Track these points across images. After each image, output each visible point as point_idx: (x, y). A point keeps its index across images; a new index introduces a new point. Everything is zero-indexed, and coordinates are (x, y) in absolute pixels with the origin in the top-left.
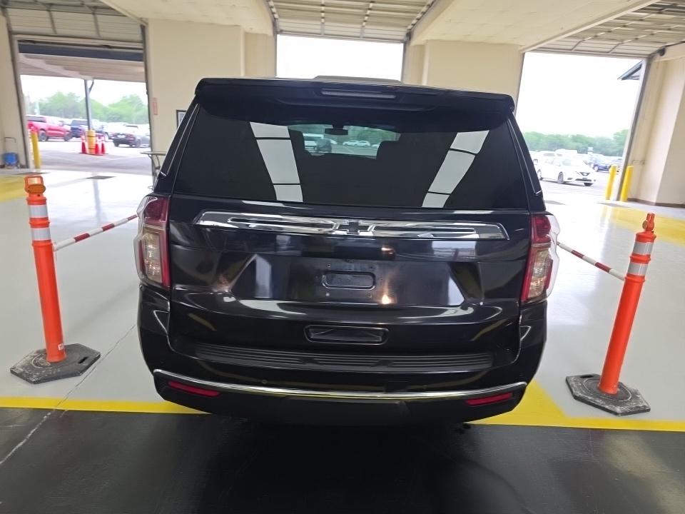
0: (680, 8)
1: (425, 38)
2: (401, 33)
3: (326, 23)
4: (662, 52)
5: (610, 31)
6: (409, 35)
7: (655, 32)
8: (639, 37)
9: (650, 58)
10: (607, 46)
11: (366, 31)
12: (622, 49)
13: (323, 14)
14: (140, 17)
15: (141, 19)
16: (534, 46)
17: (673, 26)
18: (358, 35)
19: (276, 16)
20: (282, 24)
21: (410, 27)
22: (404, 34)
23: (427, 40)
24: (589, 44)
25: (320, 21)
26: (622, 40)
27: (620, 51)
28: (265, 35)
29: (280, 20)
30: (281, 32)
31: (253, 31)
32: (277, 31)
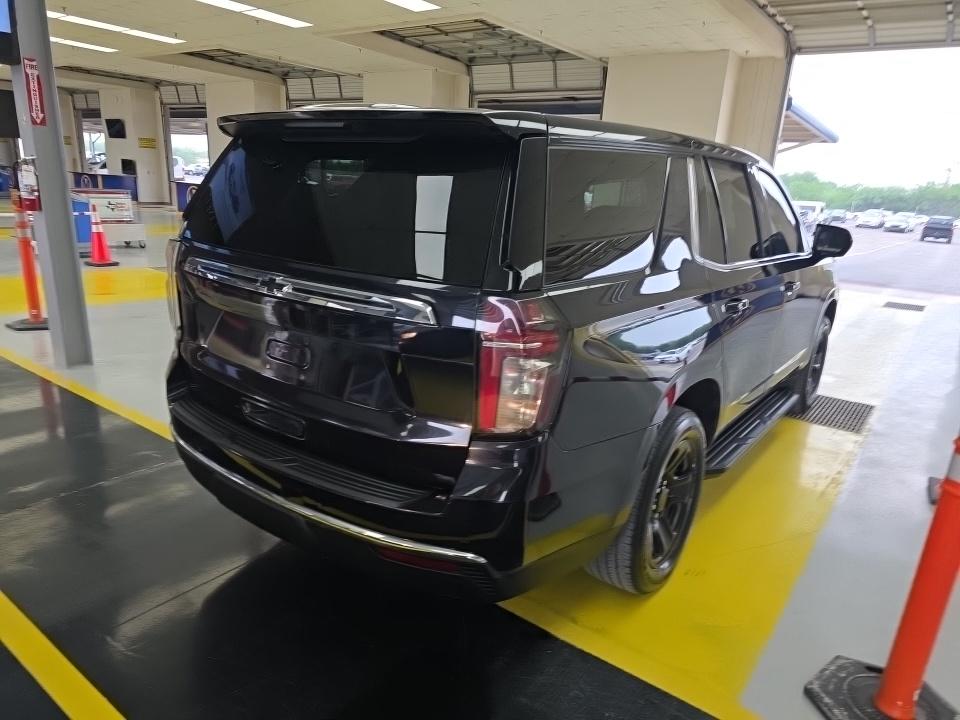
3: (877, 26)
13: (865, 13)
14: (598, 57)
15: (600, 59)
19: (788, 27)
20: (801, 37)
25: (866, 24)
28: (773, 58)
29: (797, 32)
30: (800, 50)
31: (750, 55)
32: (792, 51)
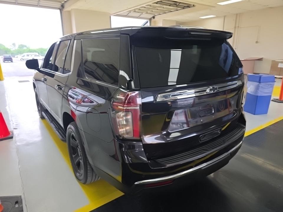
0: (163, 2)
1: (72, 8)
2: (59, 5)
4: (154, 17)
5: (140, 9)
6: (63, 6)
7: (153, 10)
8: (148, 12)
9: (150, 20)
10: (137, 15)
11: (40, 3)
12: (142, 16)
16: (114, 14)
17: (159, 9)
18: (36, 4)
21: (63, 2)
22: (60, 5)
23: (72, 9)
24: (132, 14)
26: (142, 13)
27: (142, 17)
